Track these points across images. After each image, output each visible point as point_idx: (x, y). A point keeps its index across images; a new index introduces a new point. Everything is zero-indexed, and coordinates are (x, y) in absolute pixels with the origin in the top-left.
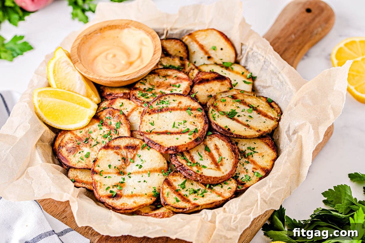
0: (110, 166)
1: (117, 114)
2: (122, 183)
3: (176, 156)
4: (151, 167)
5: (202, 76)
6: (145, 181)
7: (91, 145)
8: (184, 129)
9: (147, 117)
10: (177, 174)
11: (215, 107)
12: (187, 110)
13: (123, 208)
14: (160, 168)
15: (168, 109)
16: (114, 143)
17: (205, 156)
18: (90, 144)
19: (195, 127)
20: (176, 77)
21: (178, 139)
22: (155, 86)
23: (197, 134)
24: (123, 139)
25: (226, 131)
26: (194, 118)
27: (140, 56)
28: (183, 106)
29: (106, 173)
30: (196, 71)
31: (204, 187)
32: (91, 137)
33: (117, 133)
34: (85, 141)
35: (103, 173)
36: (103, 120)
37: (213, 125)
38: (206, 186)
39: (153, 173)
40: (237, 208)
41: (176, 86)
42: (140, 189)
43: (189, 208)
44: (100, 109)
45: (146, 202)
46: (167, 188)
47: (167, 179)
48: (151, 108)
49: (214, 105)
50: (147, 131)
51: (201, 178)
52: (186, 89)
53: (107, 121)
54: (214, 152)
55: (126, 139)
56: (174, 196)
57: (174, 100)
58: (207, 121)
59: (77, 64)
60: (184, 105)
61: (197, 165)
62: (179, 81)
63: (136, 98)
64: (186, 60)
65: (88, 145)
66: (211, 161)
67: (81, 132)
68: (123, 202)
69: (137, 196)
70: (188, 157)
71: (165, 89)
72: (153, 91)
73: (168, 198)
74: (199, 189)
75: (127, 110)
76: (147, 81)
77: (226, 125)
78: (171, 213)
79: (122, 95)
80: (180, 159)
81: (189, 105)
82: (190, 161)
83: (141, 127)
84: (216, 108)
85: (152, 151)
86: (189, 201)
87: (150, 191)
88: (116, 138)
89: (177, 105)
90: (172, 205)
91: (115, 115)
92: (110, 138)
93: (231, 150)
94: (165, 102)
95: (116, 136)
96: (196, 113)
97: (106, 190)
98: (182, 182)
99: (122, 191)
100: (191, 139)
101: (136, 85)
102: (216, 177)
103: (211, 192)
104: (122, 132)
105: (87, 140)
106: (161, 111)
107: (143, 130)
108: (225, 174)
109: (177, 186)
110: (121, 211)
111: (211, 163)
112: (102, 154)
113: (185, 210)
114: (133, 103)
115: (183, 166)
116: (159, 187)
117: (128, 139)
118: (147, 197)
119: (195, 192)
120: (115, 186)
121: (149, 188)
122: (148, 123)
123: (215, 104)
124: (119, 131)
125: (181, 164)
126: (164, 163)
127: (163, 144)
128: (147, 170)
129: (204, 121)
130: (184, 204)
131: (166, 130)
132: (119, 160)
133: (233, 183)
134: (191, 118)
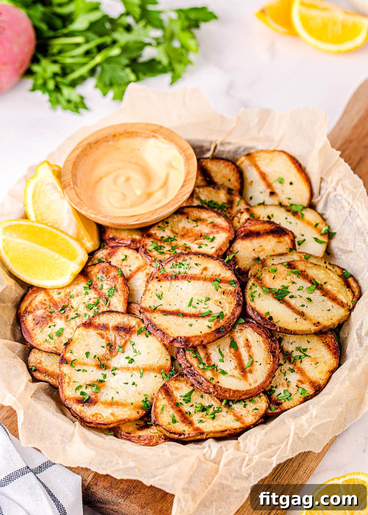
0: (87, 354)
1: (113, 273)
2: (101, 381)
3: (185, 352)
4: (146, 363)
5: (250, 226)
6: (134, 384)
7: (67, 317)
8: (203, 311)
9: (154, 285)
10: (182, 379)
11: (258, 279)
12: (214, 281)
13: (94, 421)
14: (160, 366)
15: (186, 277)
16: (99, 320)
17: (228, 355)
18: (66, 315)
19: (221, 310)
20: (212, 222)
21: (191, 326)
22: (179, 235)
23: (221, 321)
24: (114, 315)
25: (266, 320)
26: (223, 295)
27: (165, 184)
28: (208, 274)
29: (81, 364)
30: (245, 216)
31: (218, 402)
32: (70, 304)
33: (108, 303)
34: (61, 310)
35: (77, 363)
36: (93, 280)
37: (248, 309)
38: (221, 401)
39: (148, 372)
40: (257, 445)
41: (208, 239)
42: (125, 394)
43: (189, 434)
44: (94, 260)
45: (129, 416)
46: (164, 398)
47: (166, 385)
48: (162, 272)
49: (257, 276)
50: (150, 307)
51: (215, 389)
52: (222, 245)
53: (97, 282)
54: (243, 351)
55: (117, 315)
56: (172, 412)
57: (196, 264)
58: (241, 303)
59: (68, 188)
60: (211, 273)
61: (214, 369)
62: (215, 230)
63: (146, 252)
64: (237, 194)
65: (63, 317)
66: (236, 364)
67: (59, 293)
68: (97, 412)
69: (118, 405)
70: (202, 354)
71: (191, 241)
72: (174, 243)
73: (162, 415)
74: (211, 405)
75: (130, 269)
76: (169, 224)
77: (268, 311)
78: (162, 438)
79: (129, 243)
80: (190, 356)
81: (218, 273)
82: (204, 361)
83: (143, 299)
84: (260, 282)
85: (151, 340)
86: (191, 423)
87: (139, 400)
88: (103, 313)
89: (201, 272)
90: (166, 426)
91: (110, 275)
92: (97, 311)
93: (268, 350)
94: (183, 265)
95: (105, 309)
96: (226, 288)
97: (76, 389)
98: (188, 392)
99: (98, 395)
100: (211, 328)
101: (152, 229)
102: (237, 391)
103: (227, 412)
104: (115, 303)
105: (63, 308)
106: (176, 278)
107: (145, 304)
108: (253, 387)
109: (179, 398)
110: (92, 425)
111: (234, 367)
112: (79, 335)
113: (182, 437)
114: (141, 258)
115: (192, 368)
116: (154, 394)
117: (121, 316)
118: (132, 408)
119: (204, 409)
120: (90, 385)
121: (138, 395)
122: (154, 294)
123: (259, 274)
124: (111, 301)
125: (189, 365)
126: (167, 360)
127: (168, 332)
128: (140, 366)
129: (235, 301)
130: (182, 427)
131: (177, 309)
132: (103, 347)
133: (263, 402)
134: (218, 294)
